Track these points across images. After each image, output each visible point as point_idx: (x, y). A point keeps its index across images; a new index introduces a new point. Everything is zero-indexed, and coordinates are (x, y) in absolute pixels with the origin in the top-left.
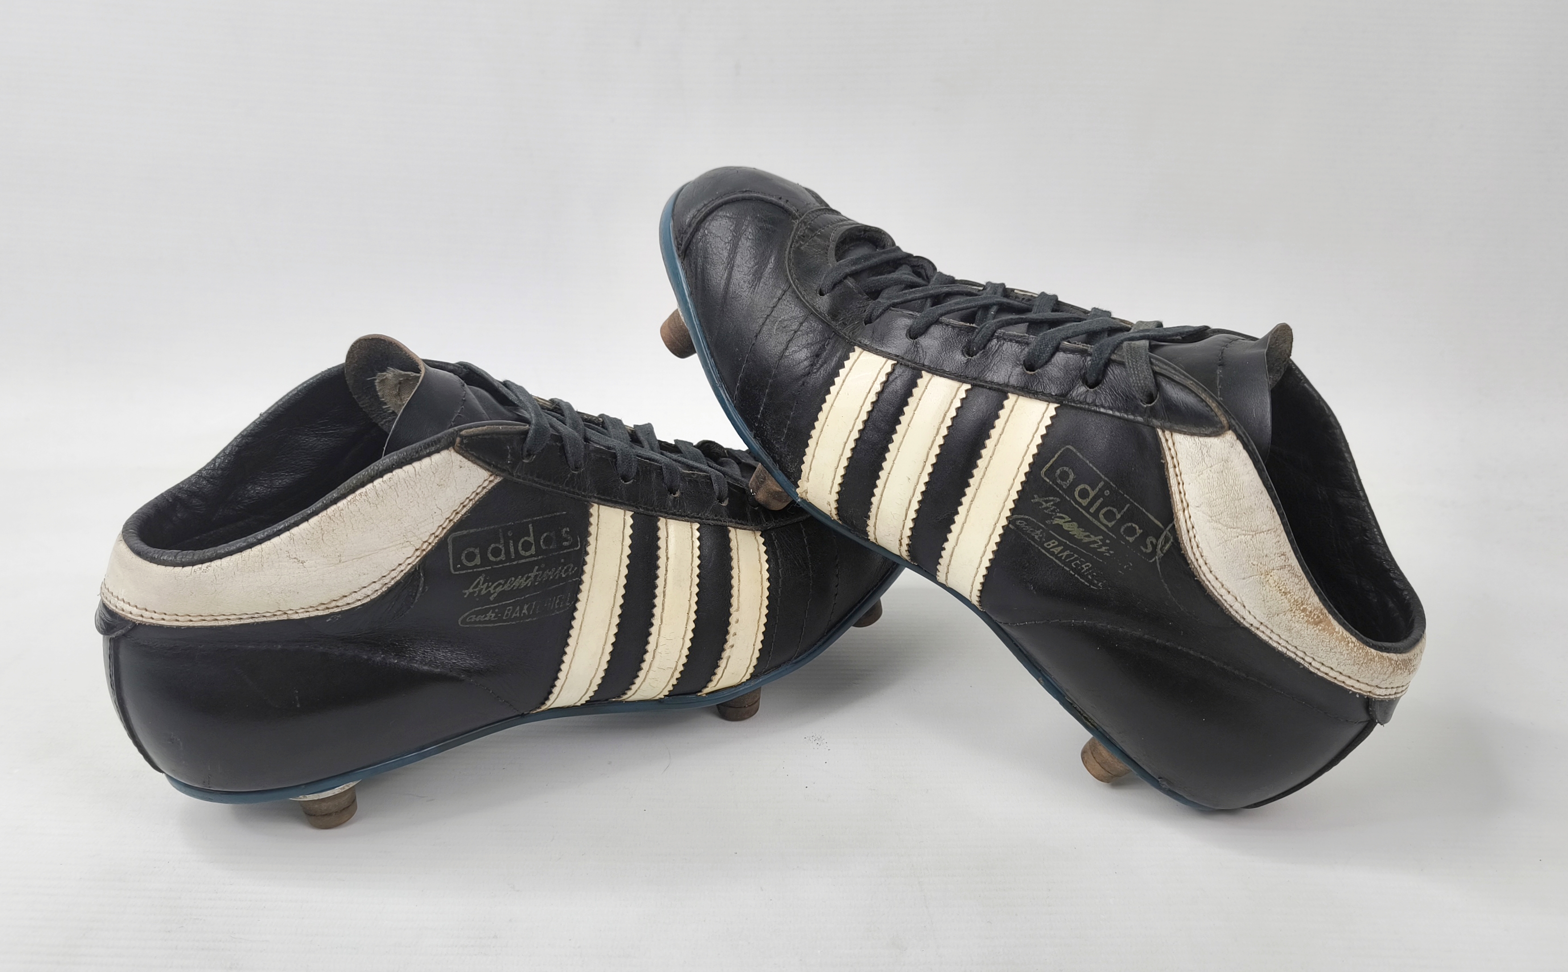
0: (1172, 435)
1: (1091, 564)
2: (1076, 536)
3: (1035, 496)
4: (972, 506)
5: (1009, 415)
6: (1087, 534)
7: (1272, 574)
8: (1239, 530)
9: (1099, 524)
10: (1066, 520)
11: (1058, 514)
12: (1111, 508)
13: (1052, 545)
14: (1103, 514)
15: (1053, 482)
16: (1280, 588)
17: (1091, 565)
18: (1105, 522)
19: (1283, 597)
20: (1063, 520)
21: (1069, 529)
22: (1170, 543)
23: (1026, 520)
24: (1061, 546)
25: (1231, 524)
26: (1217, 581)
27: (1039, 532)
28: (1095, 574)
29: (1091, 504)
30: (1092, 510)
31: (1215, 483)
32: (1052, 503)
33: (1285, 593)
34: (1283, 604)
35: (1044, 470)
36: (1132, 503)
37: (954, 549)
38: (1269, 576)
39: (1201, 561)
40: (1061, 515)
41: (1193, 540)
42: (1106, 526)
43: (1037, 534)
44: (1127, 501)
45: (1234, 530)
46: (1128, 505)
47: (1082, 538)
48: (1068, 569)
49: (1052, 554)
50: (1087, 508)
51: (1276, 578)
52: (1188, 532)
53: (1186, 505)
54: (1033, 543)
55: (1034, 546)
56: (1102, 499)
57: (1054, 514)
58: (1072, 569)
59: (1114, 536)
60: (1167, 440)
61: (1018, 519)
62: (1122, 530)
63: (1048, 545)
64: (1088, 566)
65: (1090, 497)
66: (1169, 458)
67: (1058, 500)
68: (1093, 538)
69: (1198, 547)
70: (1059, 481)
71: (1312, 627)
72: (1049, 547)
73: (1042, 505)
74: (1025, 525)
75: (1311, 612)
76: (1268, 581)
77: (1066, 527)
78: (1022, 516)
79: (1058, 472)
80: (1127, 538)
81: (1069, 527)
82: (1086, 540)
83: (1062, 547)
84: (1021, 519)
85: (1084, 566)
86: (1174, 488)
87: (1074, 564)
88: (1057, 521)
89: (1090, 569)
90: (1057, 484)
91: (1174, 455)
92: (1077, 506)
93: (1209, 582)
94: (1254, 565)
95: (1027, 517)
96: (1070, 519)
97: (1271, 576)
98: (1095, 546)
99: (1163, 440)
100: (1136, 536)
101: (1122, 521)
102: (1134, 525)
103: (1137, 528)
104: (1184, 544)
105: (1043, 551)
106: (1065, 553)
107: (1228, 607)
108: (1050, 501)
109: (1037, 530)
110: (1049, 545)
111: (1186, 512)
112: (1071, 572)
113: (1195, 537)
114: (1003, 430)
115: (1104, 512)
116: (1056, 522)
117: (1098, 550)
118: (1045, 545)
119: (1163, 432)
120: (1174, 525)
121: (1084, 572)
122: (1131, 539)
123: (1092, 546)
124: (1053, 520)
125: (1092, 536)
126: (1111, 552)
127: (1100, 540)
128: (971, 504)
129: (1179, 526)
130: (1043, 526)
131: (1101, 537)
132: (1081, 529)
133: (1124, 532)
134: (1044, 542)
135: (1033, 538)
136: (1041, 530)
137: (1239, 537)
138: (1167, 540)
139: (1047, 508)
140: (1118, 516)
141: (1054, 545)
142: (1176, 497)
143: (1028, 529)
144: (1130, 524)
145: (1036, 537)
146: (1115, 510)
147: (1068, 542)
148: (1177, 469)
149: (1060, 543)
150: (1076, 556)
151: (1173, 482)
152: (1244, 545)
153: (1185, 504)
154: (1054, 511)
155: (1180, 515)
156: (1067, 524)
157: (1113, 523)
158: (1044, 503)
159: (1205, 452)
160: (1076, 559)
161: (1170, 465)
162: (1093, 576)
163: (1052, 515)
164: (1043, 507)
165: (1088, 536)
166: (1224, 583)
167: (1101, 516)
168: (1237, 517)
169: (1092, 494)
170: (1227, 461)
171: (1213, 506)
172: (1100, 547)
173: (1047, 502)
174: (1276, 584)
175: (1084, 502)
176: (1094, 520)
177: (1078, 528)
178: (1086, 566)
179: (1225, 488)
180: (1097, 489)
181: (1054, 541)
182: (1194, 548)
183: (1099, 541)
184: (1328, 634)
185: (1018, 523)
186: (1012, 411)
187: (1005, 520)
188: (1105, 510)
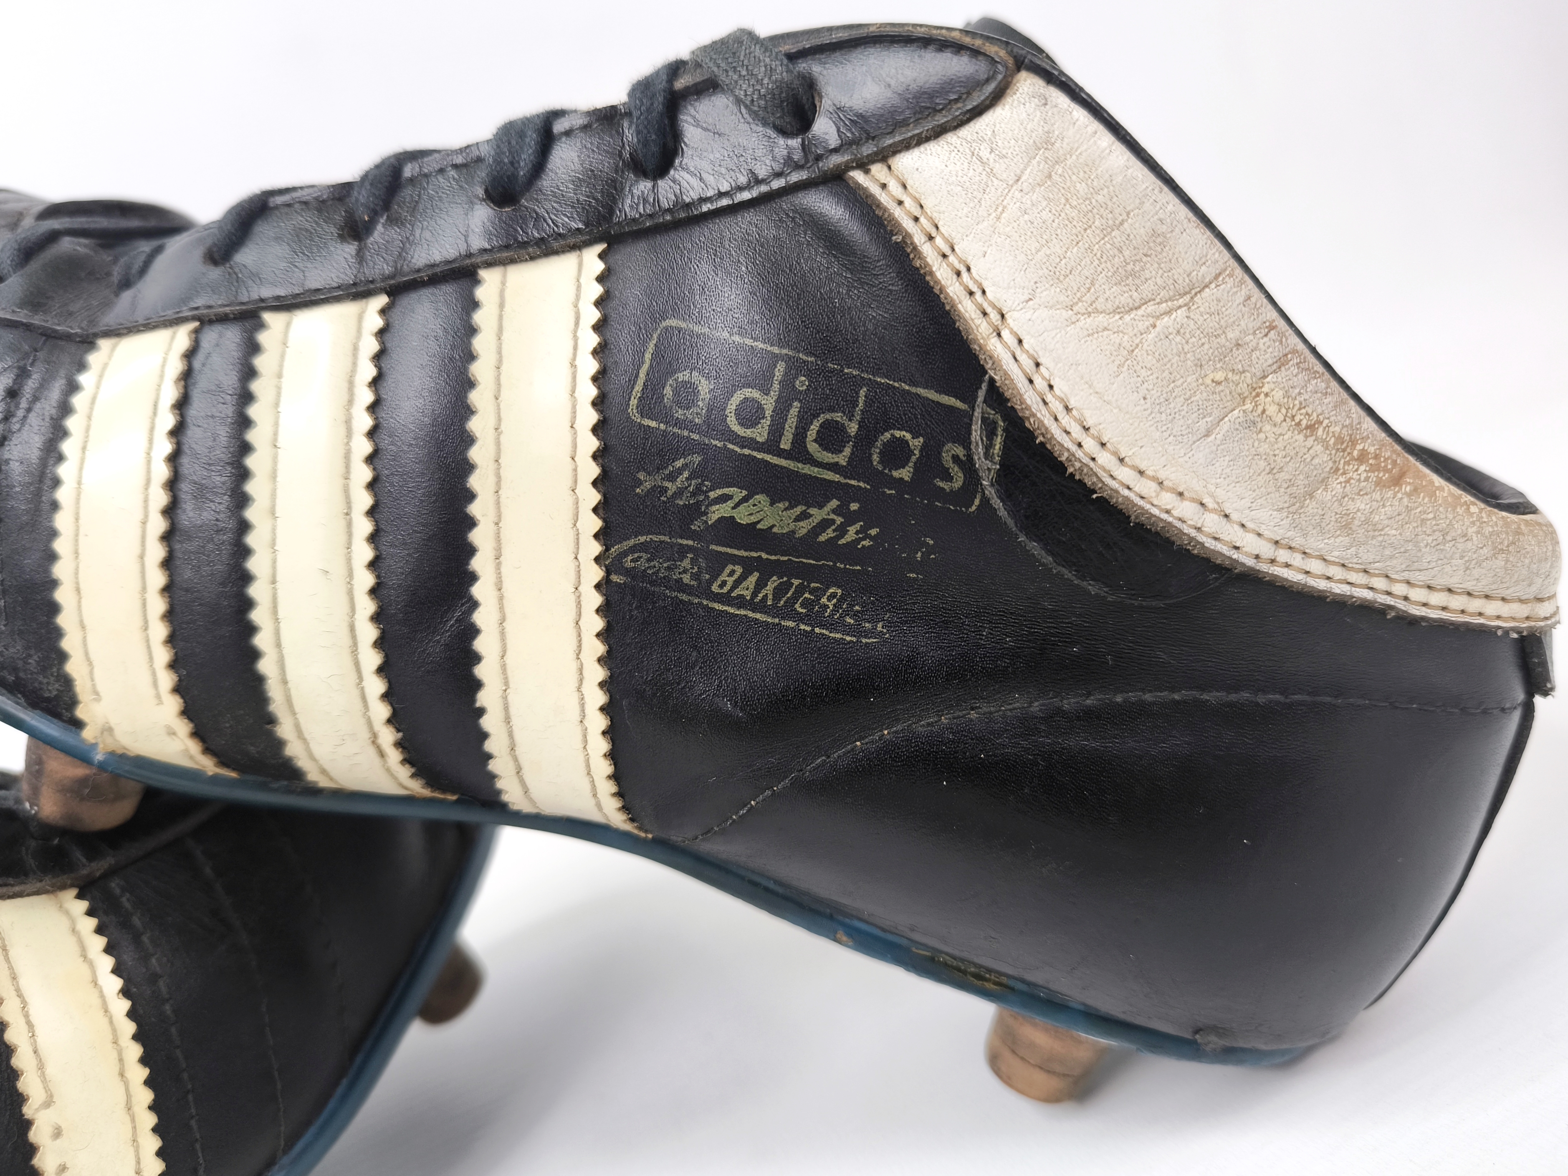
0: (889, 168)
1: (839, 587)
2: (775, 530)
3: (641, 476)
4: (504, 570)
5: (501, 317)
6: (799, 509)
7: (1266, 389)
8: (1150, 308)
9: (814, 471)
10: (736, 499)
11: (712, 495)
12: (828, 416)
13: (730, 581)
14: (815, 441)
15: (666, 423)
16: (1297, 419)
17: (839, 591)
18: (828, 457)
19: (1310, 441)
20: (730, 503)
21: (753, 519)
22: (1000, 432)
23: (643, 547)
24: (751, 573)
25: (1124, 299)
26: (1144, 480)
27: (686, 563)
28: (857, 608)
29: (777, 429)
30: (785, 445)
31: (1045, 215)
32: (686, 474)
33: (1311, 428)
34: (1316, 461)
35: (634, 402)
36: (872, 384)
37: (505, 698)
38: (1262, 396)
39: (1090, 445)
40: (719, 492)
41: (1049, 398)
42: (834, 467)
43: (685, 571)
44: (857, 383)
45: (1140, 312)
46: (863, 392)
47: (792, 526)
48: (791, 624)
49: (741, 602)
50: (772, 446)
51: (1278, 395)
52: (1031, 381)
53: (999, 317)
54: (685, 597)
55: (690, 603)
56: (796, 404)
57: (702, 498)
58: (800, 618)
59: (862, 484)
60: (884, 186)
61: (625, 554)
62: (876, 458)
63: (722, 586)
64: (833, 596)
65: (768, 413)
66: (908, 224)
67: (697, 459)
68: (818, 515)
69: (1067, 409)
70: (679, 414)
71: (1390, 494)
72: (725, 590)
73: (666, 489)
74: (649, 560)
75: (1376, 457)
76: (1264, 411)
77: (743, 516)
78: (632, 542)
79: (668, 391)
80: (895, 474)
81: (751, 514)
82: (804, 528)
83: (756, 575)
84: (633, 549)
85: (824, 600)
86: (953, 289)
87: (802, 606)
88: (718, 512)
89: (842, 600)
90: (678, 423)
91: (917, 212)
92: (746, 451)
93: (1129, 488)
94: (1219, 383)
95: (642, 539)
96: (744, 493)
97: (1267, 395)
98: (830, 533)
99: (875, 190)
100: (914, 459)
101: (866, 438)
102: (898, 434)
103: (908, 436)
104: (1034, 415)
105: (717, 606)
106: (770, 586)
107: (1193, 533)
108: (680, 471)
109: (681, 561)
110: (724, 583)
111: (1005, 334)
112: (802, 627)
113: (1051, 387)
114: (499, 352)
115: (814, 436)
116: (715, 517)
117: (842, 541)
118: (715, 588)
119: (867, 172)
120: (992, 381)
121: (831, 615)
122: (905, 474)
123: (822, 538)
124: (706, 513)
125: (812, 511)
126: (873, 532)
127: (834, 511)
128: (498, 566)
129: (1006, 373)
130: (690, 543)
131: (834, 503)
132: (781, 505)
133: (881, 462)
134: (710, 583)
135: (681, 586)
136: (690, 556)
137: (1158, 323)
138: (990, 429)
139: (679, 493)
140: (853, 428)
141: (736, 576)
142: (967, 309)
143: (660, 565)
144: (887, 435)
145: (686, 578)
146: (838, 416)
147: (764, 556)
148: (939, 241)
149: (749, 566)
150: (796, 582)
151: (942, 273)
152: (1178, 339)
153: (994, 316)
154: (698, 490)
155: (994, 346)
156: (741, 508)
157: (847, 451)
158: (668, 484)
159: (985, 153)
160: (800, 590)
161: (919, 239)
162: (855, 615)
163: (698, 504)
164: (670, 493)
165: (804, 516)
166: (1162, 475)
167: (813, 447)
168: (1133, 274)
169: (769, 403)
170: (1047, 143)
171: (1066, 276)
172: (842, 531)
173: (672, 478)
174: (1284, 411)
175: (760, 433)
176: (800, 465)
177: (772, 504)
178: (829, 600)
179: (1074, 213)
180: (776, 386)
181: (730, 567)
182: (1059, 417)
183: (832, 516)
184: (1426, 500)
185: (628, 562)
186: (502, 306)
187: (595, 567)
188: (815, 427)
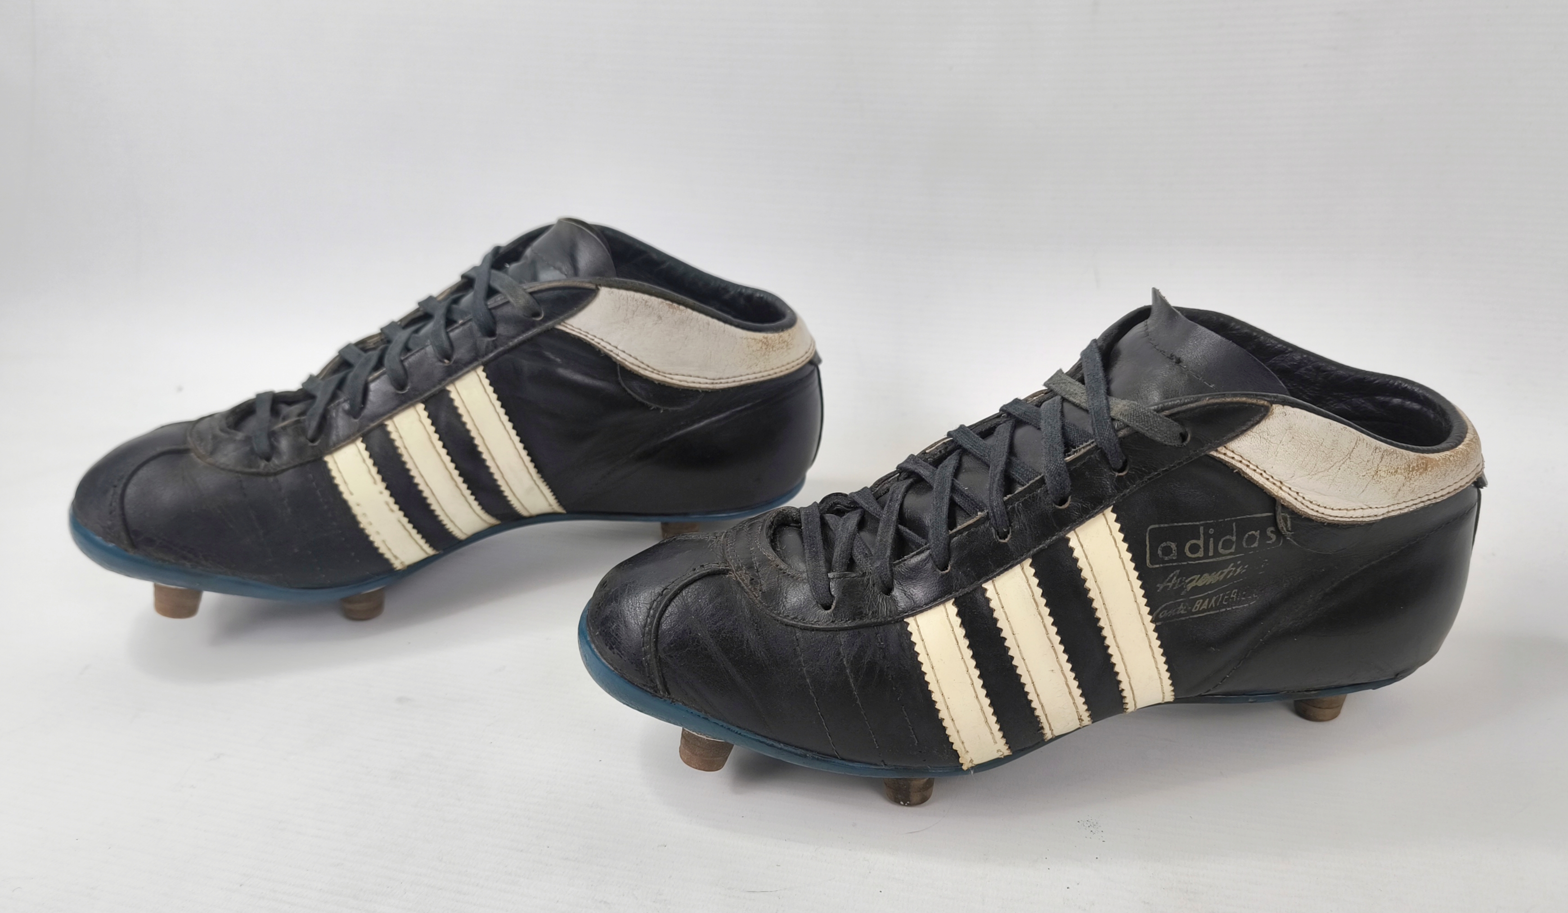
0: (1225, 447)
1: (1236, 589)
2: (1212, 583)
3: (1158, 585)
4: (1118, 640)
5: (1084, 551)
6: (1219, 573)
7: (1379, 469)
8: (1337, 464)
9: (1224, 558)
10: (1196, 579)
11: (1187, 581)
12: (1224, 538)
13: (1198, 606)
14: (1222, 548)
15: (1163, 563)
16: (1391, 472)
17: (1236, 590)
18: (1228, 551)
19: (1396, 476)
20: (1195, 581)
21: (1204, 583)
22: (1288, 519)
23: (1165, 608)
24: (1206, 600)
25: (1328, 466)
26: (1341, 511)
27: (1181, 607)
28: (1244, 593)
29: (1206, 550)
30: (1211, 554)
31: (1294, 450)
32: (1175, 578)
33: (1396, 472)
34: (1399, 480)
35: (1148, 561)
36: (1235, 520)
37: (1130, 683)
38: (1379, 472)
39: (1321, 510)
40: (1189, 579)
41: (1304, 501)
42: (1231, 554)
43: (1182, 609)
44: (1232, 521)
45: (1334, 467)
46: (1234, 524)
47: (1218, 578)
48: (1224, 610)
49: (1204, 611)
50: (1206, 556)
51: (1384, 469)
52: (1296, 499)
53: (1280, 483)
54: (1183, 618)
55: (1186, 619)
56: (1212, 539)
57: (1183, 583)
58: (1225, 607)
59: (1241, 555)
60: (1225, 454)
62: (1244, 544)
63: (1195, 609)
64: (1235, 592)
65: (1202, 546)
66: (1239, 465)
67: (1178, 571)
68: (1226, 571)
69: (1311, 502)
70: (1166, 558)
71: (1425, 474)
72: (1197, 609)
73: (1169, 586)
74: (1168, 612)
75: (1417, 466)
76: (1380, 476)
77: (1200, 584)
78: (1160, 609)
79: (1160, 552)
80: (1252, 546)
81: (1203, 582)
82: (1222, 577)
83: (1208, 599)
84: (1161, 611)
85: (1232, 596)
86: (1261, 480)
87: (1225, 602)
88: (1190, 587)
89: (1238, 593)
90: (1168, 562)
91: (1240, 459)
92: (1197, 562)
93: (1337, 517)
94: (1364, 476)
95: (1163, 606)
96: (1199, 576)
97: (1380, 471)
98: (1231, 574)
99: (1222, 457)
100: (1258, 539)
101: (1239, 538)
102: (1250, 533)
103: (1254, 532)
104: (1301, 510)
105: (1196, 616)
106: (1213, 601)
107: (1361, 519)
108: (1172, 578)
109: (1179, 606)
110: (1197, 607)
111: (1284, 488)
112: (1228, 609)
113: (1304, 498)
114: (1090, 565)
115: (1221, 546)
116: (1190, 588)
117: (1235, 575)
118: (1193, 610)
119: (1217, 451)
120: (1283, 505)
121: (1236, 599)
122: (1256, 545)
123: (1228, 577)
124: (1186, 588)
125: (1224, 571)
126: (1246, 567)
127: (1232, 567)
128: (1116, 641)
129: (1288, 502)
130: (1181, 600)
131: (1232, 564)
132: (1213, 574)
133: (1246, 545)
134: (1191, 609)
135: (1181, 615)
136: (1182, 604)
137: (1341, 468)
138: (1285, 520)
139: (1174, 585)
140: (1234, 538)
141: (1200, 603)
142: (1268, 485)
143: (1172, 612)
144: (1247, 535)
145: (1182, 612)
146: (1228, 537)
147: (1210, 592)
148: (1251, 466)
149: (1204, 598)
150: (1221, 595)
151: (1256, 477)
152: (1349, 469)
153: (1278, 484)
154: (1181, 582)
155: (1281, 494)
156: (1199, 581)
157: (1234, 547)
158: (1169, 584)
159: (1266, 436)
160: (1223, 596)
161: (1244, 468)
162: (1244, 596)
163: (1183, 586)
164: (1170, 587)
165: (1222, 573)
166: (1346, 507)
167: (1221, 551)
168: (1329, 457)
169: (1201, 543)
170: (1290, 428)
171: (1305, 466)
172: (1235, 571)
173: (1170, 581)
174: (1386, 472)
175: (1201, 554)
176: (1218, 558)
177: (1210, 575)
178: (1234, 595)
179: (1305, 446)
180: (1202, 536)
181: (1198, 601)
182: (1309, 506)
183: (1232, 569)
184: (1436, 468)
185: (1161, 616)
186: (1082, 546)
187: (1152, 624)
188: (1220, 544)
